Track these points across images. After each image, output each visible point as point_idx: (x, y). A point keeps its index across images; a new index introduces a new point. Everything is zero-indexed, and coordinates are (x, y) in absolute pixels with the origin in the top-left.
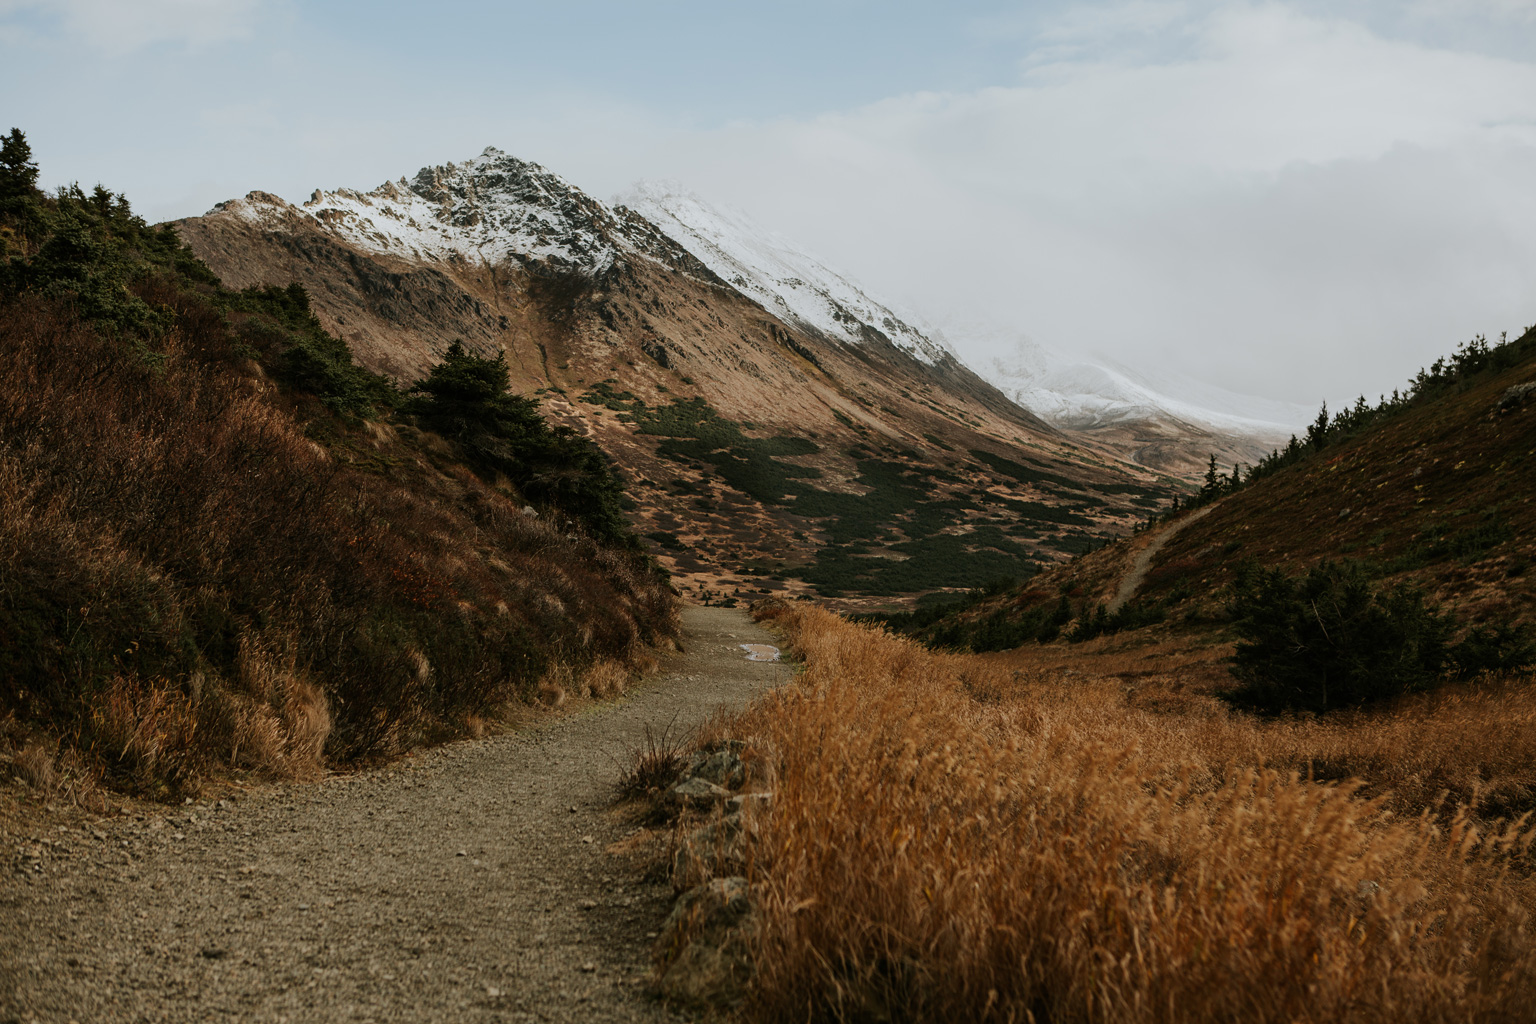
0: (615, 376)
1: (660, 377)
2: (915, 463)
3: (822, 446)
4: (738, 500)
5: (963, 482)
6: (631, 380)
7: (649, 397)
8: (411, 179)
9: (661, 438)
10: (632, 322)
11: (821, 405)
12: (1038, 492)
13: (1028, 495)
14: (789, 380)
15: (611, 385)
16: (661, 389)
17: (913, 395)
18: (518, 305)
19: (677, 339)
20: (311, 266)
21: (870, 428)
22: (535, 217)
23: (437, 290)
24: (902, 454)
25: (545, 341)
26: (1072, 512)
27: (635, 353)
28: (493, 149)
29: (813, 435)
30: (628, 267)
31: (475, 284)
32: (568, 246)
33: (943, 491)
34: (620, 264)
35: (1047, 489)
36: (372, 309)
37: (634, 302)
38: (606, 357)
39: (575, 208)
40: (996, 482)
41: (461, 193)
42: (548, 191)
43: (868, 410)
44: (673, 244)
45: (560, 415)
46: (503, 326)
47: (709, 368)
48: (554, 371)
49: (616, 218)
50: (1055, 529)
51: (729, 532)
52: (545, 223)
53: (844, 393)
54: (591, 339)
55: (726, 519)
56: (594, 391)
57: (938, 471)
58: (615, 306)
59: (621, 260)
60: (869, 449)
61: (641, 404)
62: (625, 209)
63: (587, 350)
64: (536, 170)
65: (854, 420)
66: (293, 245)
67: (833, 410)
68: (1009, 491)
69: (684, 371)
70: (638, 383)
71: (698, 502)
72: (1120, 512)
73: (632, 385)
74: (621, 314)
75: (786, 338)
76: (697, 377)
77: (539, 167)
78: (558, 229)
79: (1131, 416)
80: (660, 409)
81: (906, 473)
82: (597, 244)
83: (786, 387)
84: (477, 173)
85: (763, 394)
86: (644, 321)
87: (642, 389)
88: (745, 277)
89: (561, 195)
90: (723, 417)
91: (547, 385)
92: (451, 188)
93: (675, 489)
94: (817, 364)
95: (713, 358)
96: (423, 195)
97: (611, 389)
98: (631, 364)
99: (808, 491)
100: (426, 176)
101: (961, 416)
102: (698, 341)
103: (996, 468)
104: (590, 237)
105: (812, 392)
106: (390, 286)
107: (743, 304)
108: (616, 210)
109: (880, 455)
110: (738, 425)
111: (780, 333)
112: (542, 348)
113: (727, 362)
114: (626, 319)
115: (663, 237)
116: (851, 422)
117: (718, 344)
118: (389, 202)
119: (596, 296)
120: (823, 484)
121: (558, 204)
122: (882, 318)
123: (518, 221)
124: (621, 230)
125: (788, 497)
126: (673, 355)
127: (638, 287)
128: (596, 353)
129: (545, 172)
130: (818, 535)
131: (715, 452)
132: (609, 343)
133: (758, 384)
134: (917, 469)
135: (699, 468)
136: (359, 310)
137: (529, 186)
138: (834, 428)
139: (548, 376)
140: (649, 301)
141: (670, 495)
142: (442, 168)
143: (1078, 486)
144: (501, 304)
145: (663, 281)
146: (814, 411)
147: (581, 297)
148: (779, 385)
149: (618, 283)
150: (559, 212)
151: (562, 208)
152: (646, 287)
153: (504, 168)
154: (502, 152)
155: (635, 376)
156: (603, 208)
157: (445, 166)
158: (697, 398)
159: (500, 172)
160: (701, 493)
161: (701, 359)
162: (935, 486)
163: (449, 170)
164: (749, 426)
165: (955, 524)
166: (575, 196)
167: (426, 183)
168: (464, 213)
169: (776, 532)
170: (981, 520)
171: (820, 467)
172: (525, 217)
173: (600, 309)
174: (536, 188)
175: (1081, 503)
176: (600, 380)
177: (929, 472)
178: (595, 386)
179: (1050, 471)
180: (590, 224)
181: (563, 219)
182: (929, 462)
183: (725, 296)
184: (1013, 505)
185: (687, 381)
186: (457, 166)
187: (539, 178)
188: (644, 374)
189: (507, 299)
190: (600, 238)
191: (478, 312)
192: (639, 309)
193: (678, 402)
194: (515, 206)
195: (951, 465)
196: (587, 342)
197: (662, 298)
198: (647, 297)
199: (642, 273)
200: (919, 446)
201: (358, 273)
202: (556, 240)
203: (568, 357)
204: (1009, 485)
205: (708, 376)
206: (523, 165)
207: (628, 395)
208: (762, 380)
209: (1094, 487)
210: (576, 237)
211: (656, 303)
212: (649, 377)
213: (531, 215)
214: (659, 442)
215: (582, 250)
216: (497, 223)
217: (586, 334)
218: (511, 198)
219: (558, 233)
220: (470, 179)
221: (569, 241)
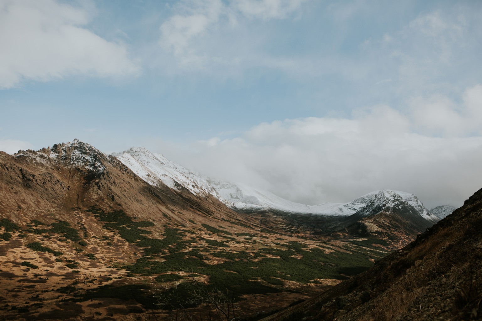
0: (98, 204)
1: (111, 204)
2: (183, 228)
3: (156, 224)
4: (122, 242)
5: (196, 234)
6: (102, 205)
7: (106, 210)
8: (51, 147)
9: (106, 222)
10: (106, 188)
11: (159, 212)
12: (218, 236)
13: (214, 238)
14: (151, 204)
15: (96, 206)
16: (111, 207)
17: (194, 207)
18: (75, 183)
19: (119, 193)
20: (8, 172)
21: (173, 218)
22: (85, 158)
23: (49, 179)
24: (180, 226)
25: (80, 193)
26: (225, 243)
27: (105, 197)
28: (76, 139)
29: (154, 221)
30: (107, 173)
31: (64, 177)
32: (93, 166)
33: (188, 237)
34: (105, 172)
35: (221, 235)
36: (24, 185)
37: (108, 182)
38: (96, 198)
39: (96, 155)
40: (206, 234)
41: (65, 151)
42: (90, 151)
43: (173, 213)
44: (124, 166)
45: (76, 216)
46: (68, 189)
47: (126, 201)
48: (79, 202)
49: (108, 158)
50: (216, 249)
51: (113, 253)
52: (87, 160)
53: (167, 208)
54: (93, 193)
55: (114, 248)
56: (90, 208)
57: (189, 231)
58: (102, 184)
59: (106, 170)
60: (170, 224)
61: (103, 212)
62: (111, 156)
63: (91, 196)
64: (87, 145)
65: (168, 216)
66: (3, 166)
67: (163, 213)
68: (209, 236)
69: (119, 202)
70: (104, 206)
71: (108, 243)
72: (238, 243)
73: (102, 206)
74: (103, 186)
75: (153, 192)
76: (123, 204)
77: (88, 144)
78: (91, 161)
79: (262, 210)
80: (109, 213)
81: (179, 232)
82: (101, 166)
83: (149, 206)
84: (71, 146)
85: (142, 208)
86: (109, 188)
87: (105, 207)
88: (150, 174)
89: (93, 152)
90: (128, 215)
91: (76, 206)
92: (62, 150)
93: (103, 238)
94: (161, 199)
95: (128, 198)
96: (54, 151)
97: (95, 207)
98: (103, 200)
99: (145, 238)
100: (55, 146)
101: (207, 212)
102: (125, 193)
103: (207, 230)
104: (99, 164)
105: (158, 208)
106: (31, 178)
107: (142, 183)
108: (109, 156)
109: (173, 226)
110: (131, 218)
111: (152, 191)
112: (78, 195)
113: (133, 200)
114: (104, 187)
115: (121, 164)
116: (167, 216)
117: (131, 194)
118: (43, 153)
119: (97, 181)
120: (151, 236)
121: (92, 154)
122: (192, 185)
123: (80, 159)
124: (109, 162)
125: (138, 240)
126: (116, 198)
127: (109, 178)
128: (94, 197)
129: (90, 146)
130: (141, 253)
131: (121, 226)
132: (98, 194)
133: (141, 205)
134: (183, 230)
135: (113, 232)
136: (20, 185)
137: (84, 150)
138: (161, 218)
139: (77, 204)
140: (112, 182)
141: (100, 241)
142: (61, 144)
143: (231, 234)
144: (70, 182)
145: (118, 176)
146: (156, 213)
147: (93, 181)
148: (147, 206)
149: (104, 177)
150: (92, 157)
151: (93, 156)
152: (112, 178)
153: (79, 144)
154: (79, 140)
155: (103, 204)
156: (105, 156)
157: (62, 144)
158: (121, 210)
159: (77, 145)
160: (110, 240)
161: (125, 199)
162: (186, 236)
163: (63, 145)
164: (135, 218)
165: (187, 248)
166: (97, 152)
167: (55, 148)
168: (65, 157)
169: (129, 252)
170: (195, 247)
171: (153, 230)
172: (82, 158)
173: (97, 184)
174: (86, 150)
175: (229, 240)
176: (93, 205)
177: (186, 231)
179: (224, 229)
180: (99, 161)
181: (93, 159)
182: (188, 228)
183: (137, 180)
184: (208, 241)
185: (119, 205)
186: (65, 143)
187: (88, 147)
188: (106, 203)
189: (72, 181)
190: (102, 164)
191: (61, 185)
192: (109, 184)
193: (115, 211)
194: (80, 155)
195: (194, 229)
196: (92, 194)
197: (116, 181)
198: (112, 181)
199: (111, 174)
200: (186, 223)
201: (22, 174)
202: (90, 164)
203: (85, 198)
204: (209, 234)
205: (126, 203)
206: (84, 144)
207: (100, 209)
208: (142, 204)
209: (236, 234)
210: (95, 164)
211: (114, 182)
212: (108, 204)
213: (84, 157)
214: (105, 223)
215: (96, 167)
216: (74, 160)
217: (92, 191)
218: (79, 153)
219: (90, 162)
220: (68, 147)
221: (93, 165)
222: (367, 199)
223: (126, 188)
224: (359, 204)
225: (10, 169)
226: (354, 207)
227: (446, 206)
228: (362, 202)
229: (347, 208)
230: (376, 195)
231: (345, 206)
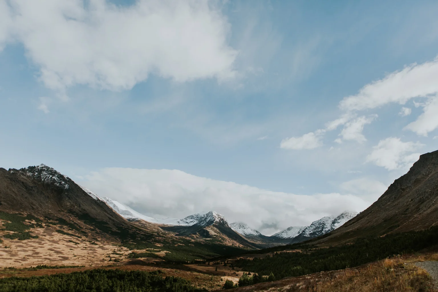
0: (72, 208)
1: (80, 209)
2: (124, 227)
3: (109, 223)
4: (102, 232)
7: (78, 213)
8: (27, 168)
9: (84, 220)
12: (144, 232)
14: (100, 211)
15: (71, 210)
16: (80, 211)
18: (50, 194)
20: (15, 183)
22: (52, 178)
24: (121, 225)
27: (75, 204)
28: (43, 164)
29: (107, 221)
30: (72, 189)
31: (41, 189)
33: (131, 232)
34: (70, 188)
36: (28, 193)
37: (73, 195)
38: (69, 205)
39: (60, 177)
40: (137, 230)
41: (37, 172)
42: (55, 173)
43: (113, 217)
45: (65, 215)
46: (48, 198)
48: (60, 207)
52: (54, 179)
53: (108, 214)
55: (102, 236)
58: (70, 196)
60: (116, 224)
63: (66, 203)
67: (108, 217)
69: (83, 208)
71: (96, 233)
73: (75, 210)
75: (97, 203)
77: (53, 169)
80: (81, 215)
81: (123, 229)
84: (40, 168)
85: (97, 213)
86: (76, 199)
87: (77, 211)
89: (57, 174)
90: (92, 217)
91: (60, 209)
92: (35, 170)
94: (103, 209)
96: (29, 171)
98: (74, 206)
102: (85, 203)
103: (135, 228)
104: (63, 182)
105: (104, 213)
107: (89, 197)
109: (118, 225)
112: (57, 202)
113: (90, 207)
114: (72, 198)
115: (75, 184)
116: (111, 219)
117: (88, 204)
118: (22, 172)
119: (66, 193)
120: (113, 230)
121: (56, 176)
123: (48, 178)
124: (68, 182)
125: (110, 232)
126: (81, 205)
127: (74, 192)
130: (119, 239)
131: (93, 223)
132: (69, 202)
135: (92, 226)
136: (26, 193)
137: (50, 172)
138: (109, 220)
141: (91, 231)
144: (47, 193)
146: (105, 217)
147: (63, 193)
149: (70, 192)
153: (45, 168)
154: (45, 165)
156: (64, 177)
157: (34, 166)
158: (87, 213)
160: (95, 231)
162: (129, 231)
164: (96, 219)
166: (60, 175)
167: (30, 169)
171: (111, 227)
172: (50, 177)
173: (67, 196)
174: (52, 172)
177: (127, 228)
178: (68, 210)
180: (63, 180)
181: (58, 178)
184: (142, 235)
185: (84, 210)
186: (36, 166)
188: (76, 208)
192: (74, 197)
193: (84, 214)
194: (48, 175)
198: (75, 194)
199: (74, 190)
201: (24, 185)
203: (62, 204)
204: (139, 231)
205: (88, 209)
206: (49, 168)
207: (75, 212)
208: (96, 210)
209: (150, 232)
210: (61, 182)
211: (77, 195)
212: (78, 209)
215: (62, 184)
216: (44, 178)
217: (65, 200)
218: (47, 174)
219: (56, 181)
220: (38, 169)
221: (59, 183)
222: (195, 216)
223: (84, 200)
224: (190, 219)
225: (15, 181)
226: (186, 221)
227: (236, 223)
228: (191, 218)
229: (182, 221)
230: (207, 214)
231: (181, 220)
